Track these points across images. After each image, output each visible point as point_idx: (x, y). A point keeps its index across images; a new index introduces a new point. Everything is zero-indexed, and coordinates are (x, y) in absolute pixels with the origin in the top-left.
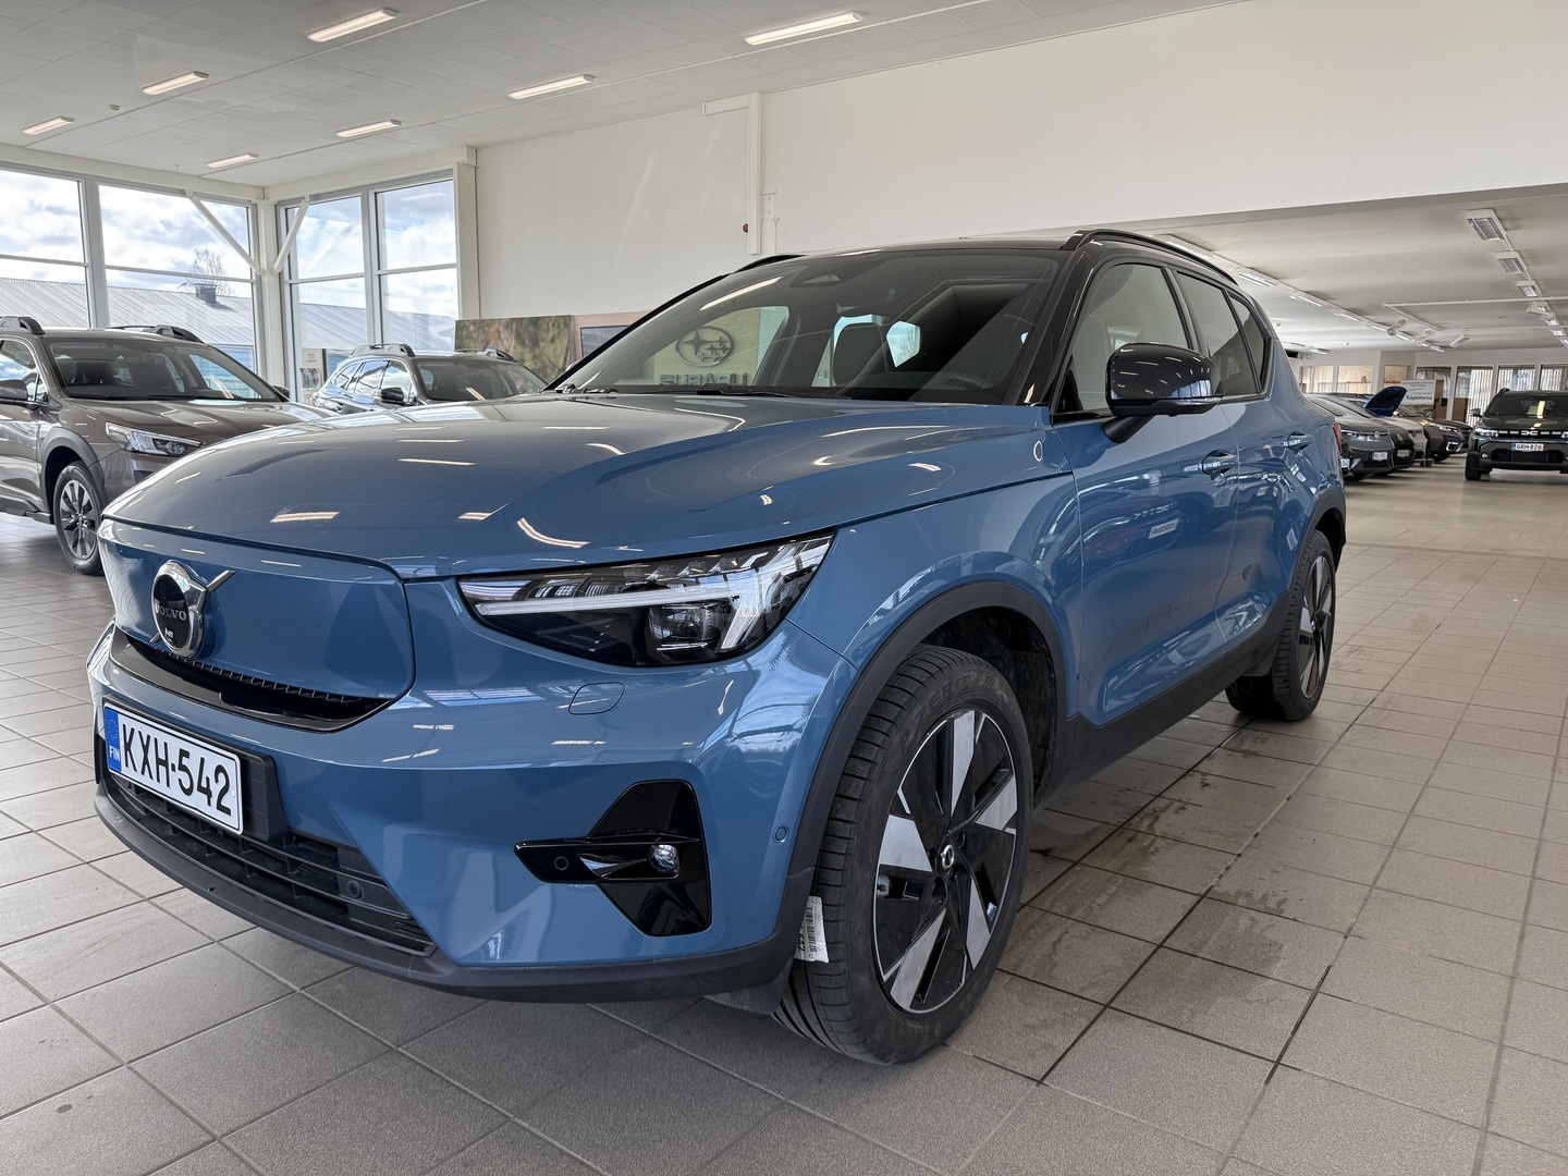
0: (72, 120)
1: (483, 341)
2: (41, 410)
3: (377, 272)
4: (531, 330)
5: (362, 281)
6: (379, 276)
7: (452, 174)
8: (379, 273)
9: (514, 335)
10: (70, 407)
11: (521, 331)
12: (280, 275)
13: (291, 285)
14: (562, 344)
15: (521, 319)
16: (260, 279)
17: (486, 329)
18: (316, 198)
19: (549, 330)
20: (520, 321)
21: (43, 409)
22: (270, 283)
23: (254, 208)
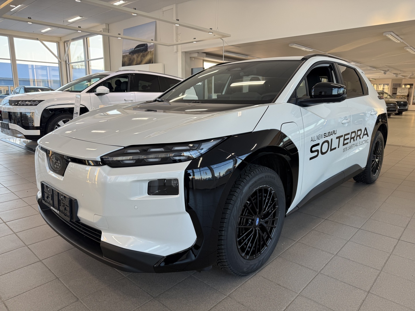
5: (84, 63)
6: (88, 61)
12: (66, 61)
13: (69, 64)
16: (61, 62)
22: (63, 63)
23: (58, 44)
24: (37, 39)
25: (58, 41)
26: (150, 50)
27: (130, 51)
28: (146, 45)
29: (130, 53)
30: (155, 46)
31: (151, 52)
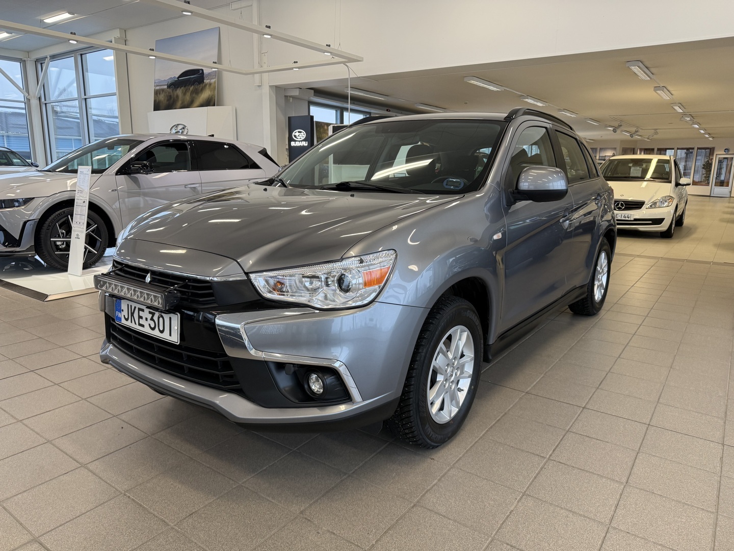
3: (83, 97)
5: (76, 103)
6: (85, 99)
8: (86, 97)
12: (40, 98)
13: (46, 104)
16: (29, 100)
18: (54, 57)
22: (34, 103)
23: (23, 62)
25: (23, 59)
26: (208, 81)
27: (170, 82)
28: (201, 72)
29: (169, 86)
30: (218, 75)
31: (210, 84)
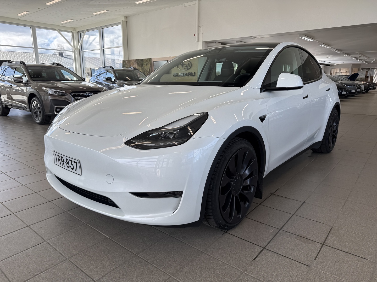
0: (29, 12)
1: (129, 65)
2: (26, 84)
4: (141, 62)
7: (121, 23)
8: (104, 48)
9: (137, 63)
10: (33, 83)
11: (139, 62)
12: (79, 50)
13: (82, 52)
14: (149, 66)
15: (139, 60)
16: (74, 51)
17: (130, 62)
18: (87, 30)
19: (145, 62)
20: (138, 60)
21: (27, 84)
22: (77, 52)
23: (72, 33)
24: (55, 30)
25: (72, 31)
